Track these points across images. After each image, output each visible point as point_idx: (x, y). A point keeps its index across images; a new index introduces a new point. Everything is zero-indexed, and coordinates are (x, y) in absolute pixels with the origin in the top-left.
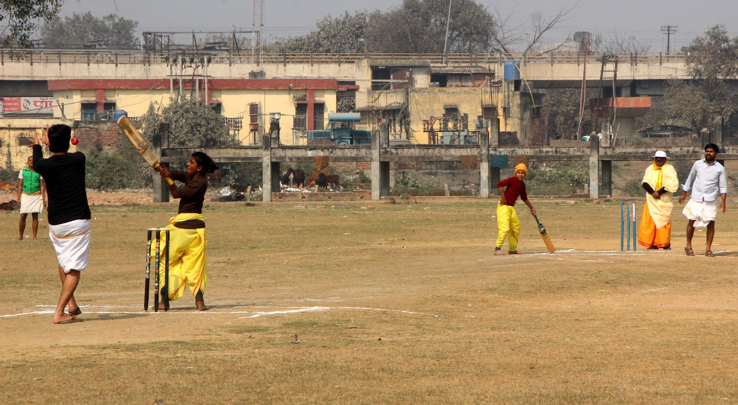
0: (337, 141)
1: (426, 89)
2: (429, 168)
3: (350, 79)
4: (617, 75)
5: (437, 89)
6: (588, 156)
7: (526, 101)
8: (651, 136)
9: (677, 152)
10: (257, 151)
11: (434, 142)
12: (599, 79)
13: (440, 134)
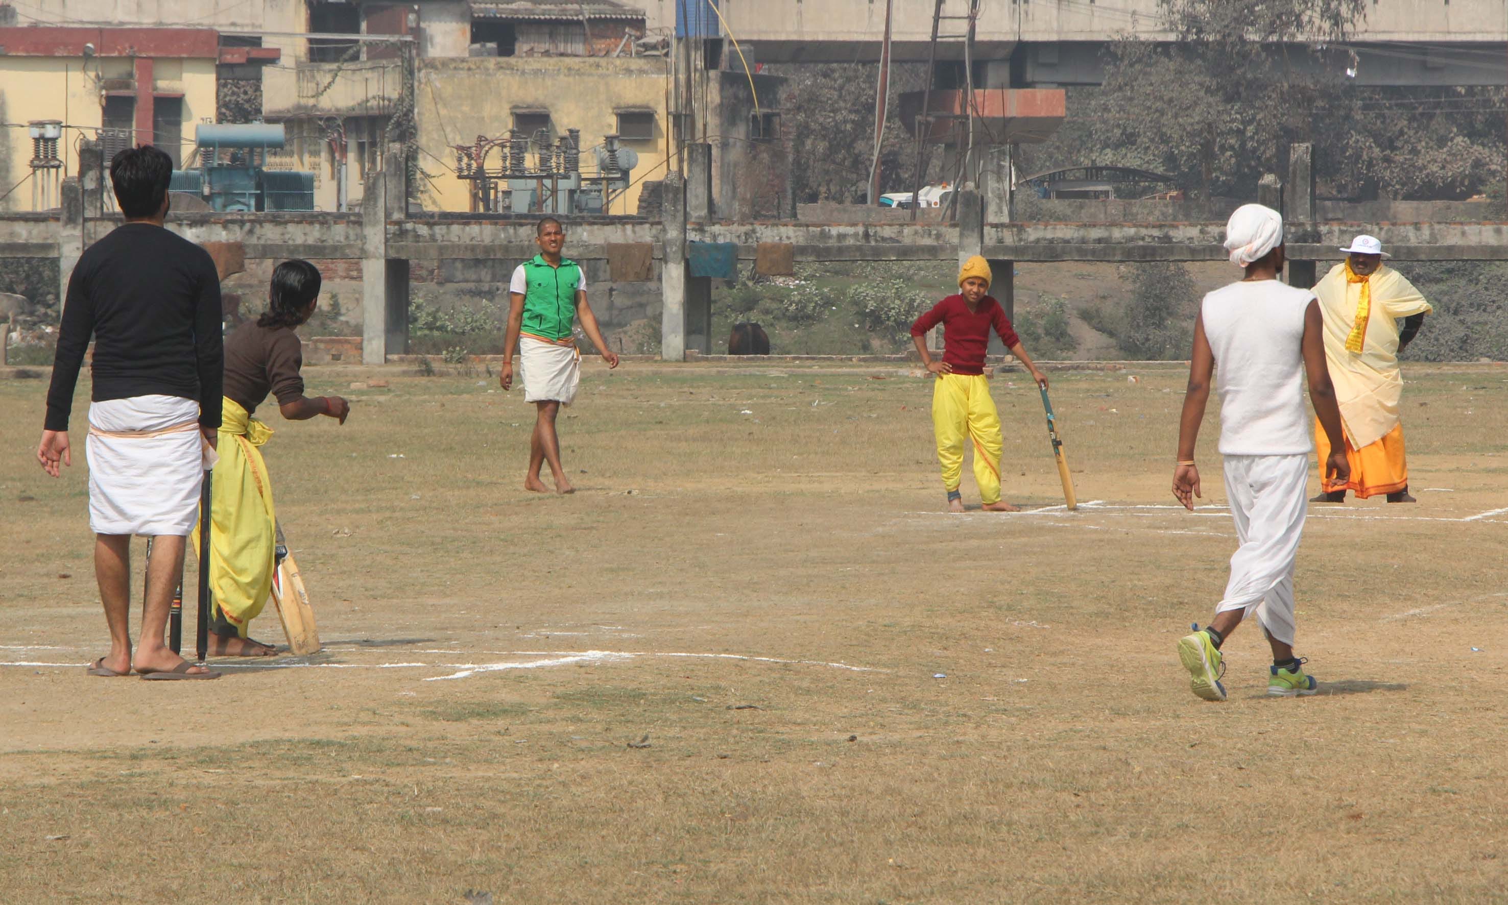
0: (219, 201)
1: (463, 60)
2: (474, 277)
3: (246, 30)
4: (977, 30)
5: (491, 62)
6: (955, 249)
7: (736, 97)
8: (1061, 195)
9: (1191, 239)
10: (42, 226)
11: (487, 207)
12: (927, 38)
13: (503, 185)
